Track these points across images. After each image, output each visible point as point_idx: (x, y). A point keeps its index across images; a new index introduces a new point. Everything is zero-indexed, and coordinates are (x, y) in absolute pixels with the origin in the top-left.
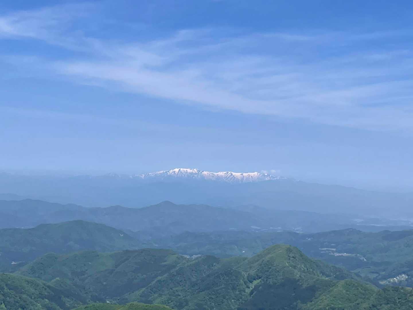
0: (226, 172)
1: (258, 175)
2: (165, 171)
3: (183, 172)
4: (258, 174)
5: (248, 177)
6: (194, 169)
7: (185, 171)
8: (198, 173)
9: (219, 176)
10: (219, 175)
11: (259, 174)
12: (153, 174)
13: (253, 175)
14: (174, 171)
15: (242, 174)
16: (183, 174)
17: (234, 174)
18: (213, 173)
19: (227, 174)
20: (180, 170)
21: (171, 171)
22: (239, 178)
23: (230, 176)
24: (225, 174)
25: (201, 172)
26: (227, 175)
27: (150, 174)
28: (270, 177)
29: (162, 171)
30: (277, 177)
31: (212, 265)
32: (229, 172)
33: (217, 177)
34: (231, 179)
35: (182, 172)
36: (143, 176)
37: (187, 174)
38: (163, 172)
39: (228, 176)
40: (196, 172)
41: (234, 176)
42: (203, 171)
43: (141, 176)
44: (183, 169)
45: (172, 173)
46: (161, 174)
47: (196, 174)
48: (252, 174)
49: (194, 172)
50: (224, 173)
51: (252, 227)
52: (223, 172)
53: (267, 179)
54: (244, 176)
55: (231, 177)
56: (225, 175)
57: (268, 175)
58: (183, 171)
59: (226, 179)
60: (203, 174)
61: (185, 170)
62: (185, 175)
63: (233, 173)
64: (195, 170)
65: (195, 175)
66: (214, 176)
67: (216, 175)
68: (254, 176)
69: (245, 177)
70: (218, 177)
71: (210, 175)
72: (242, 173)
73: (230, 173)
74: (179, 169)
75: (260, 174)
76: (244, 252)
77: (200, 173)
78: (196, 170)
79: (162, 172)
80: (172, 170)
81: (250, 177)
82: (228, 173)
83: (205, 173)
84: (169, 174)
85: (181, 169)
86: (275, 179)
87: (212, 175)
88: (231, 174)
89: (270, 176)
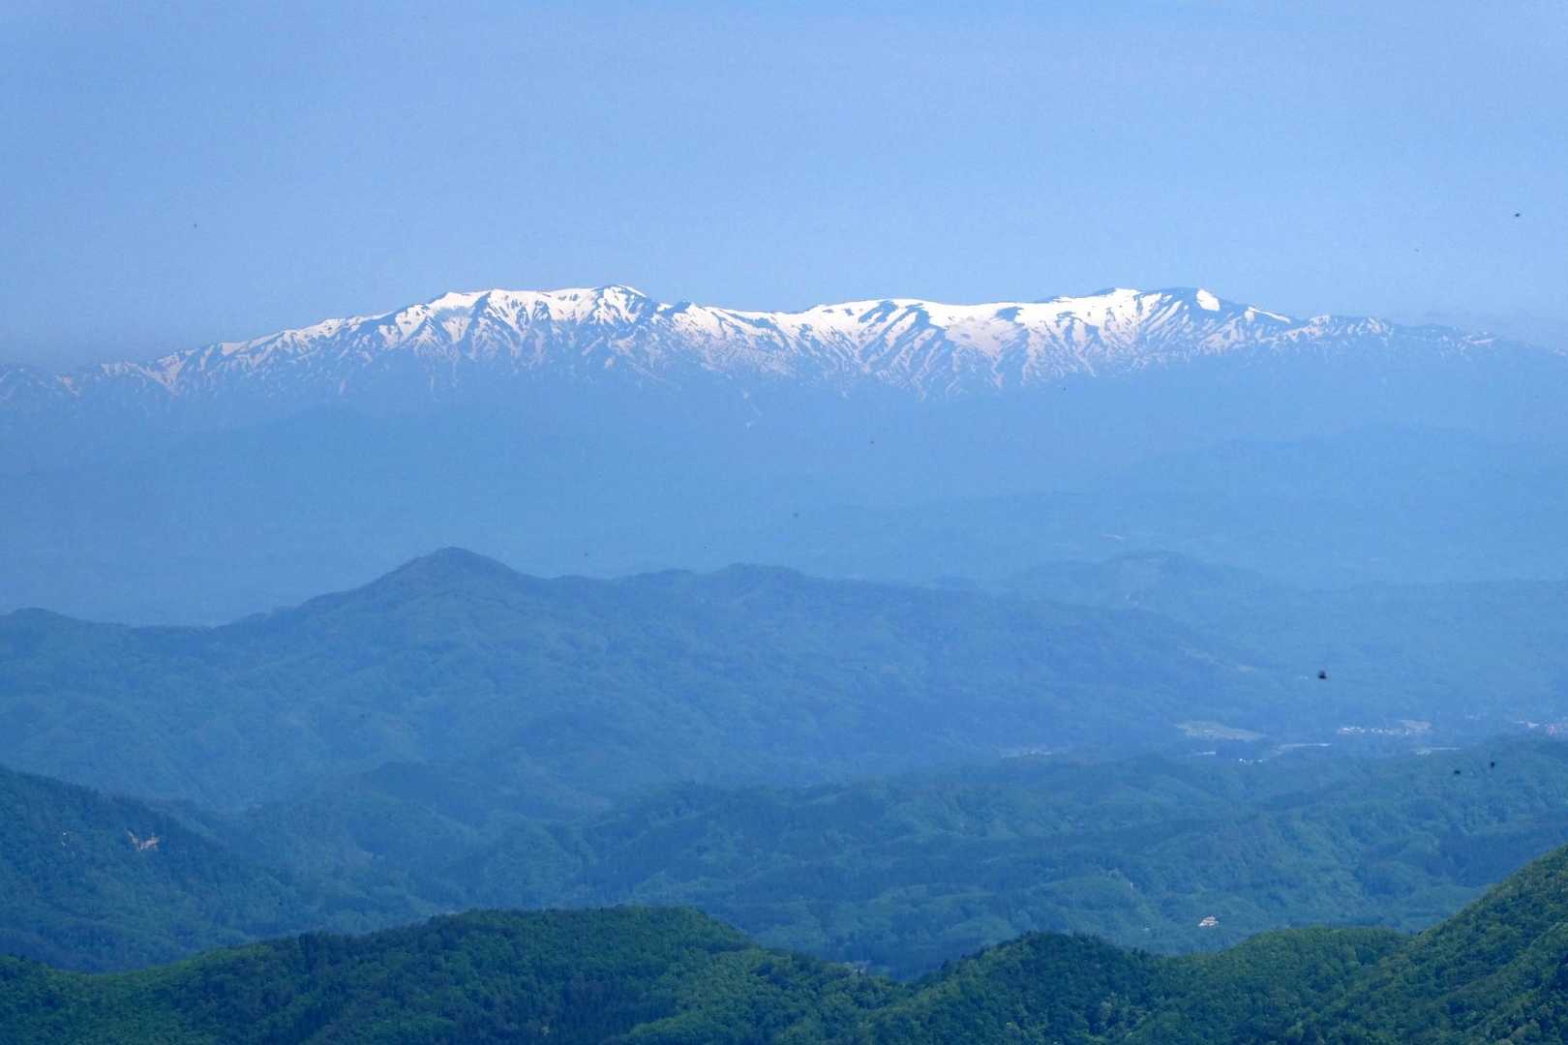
0: (873, 304)
1: (1146, 313)
2: (354, 323)
3: (511, 321)
4: (1140, 307)
5: (1059, 332)
6: (608, 293)
7: (530, 310)
8: (639, 321)
9: (814, 341)
10: (815, 333)
11: (1149, 301)
12: (253, 352)
13: (1098, 319)
14: (431, 314)
15: (1009, 314)
16: (513, 334)
17: (940, 314)
18: (767, 316)
19: (878, 320)
20: (482, 303)
21: (412, 318)
22: (990, 348)
23: (904, 339)
24: (863, 319)
25: (668, 314)
26: (880, 327)
27: (227, 348)
28: (1242, 324)
29: (334, 323)
30: (1306, 323)
31: (1093, 1018)
32: (902, 303)
33: (799, 344)
34: (917, 360)
35: (503, 325)
36: (173, 371)
37: (549, 336)
38: (343, 330)
39: (897, 330)
40: (625, 313)
41: (940, 331)
42: (681, 307)
43: (148, 372)
44: (515, 295)
45: (419, 332)
46: (322, 342)
47: (622, 328)
48: (1090, 310)
49: (602, 314)
50: (858, 315)
51: (1190, 730)
52: (854, 306)
53: (1217, 341)
54: (1024, 334)
55: (918, 344)
56: (865, 325)
57: (1230, 309)
58: (513, 313)
59: (874, 365)
60: (680, 328)
61: (529, 298)
62: (528, 347)
63: (929, 306)
64: (615, 297)
65: (621, 343)
66: (778, 340)
67: (796, 332)
68: (1107, 328)
69: (1032, 339)
70: (808, 344)
71: (739, 330)
72: (1011, 305)
73: (911, 309)
74: (475, 297)
75: (1161, 304)
76: (1209, 922)
77: (655, 318)
78: (620, 301)
79: (327, 327)
80: (418, 308)
81: (1079, 333)
82: (894, 308)
83: (700, 319)
84: (391, 340)
85: (497, 298)
86: (1293, 334)
87: (760, 331)
88: (912, 318)
89: (1249, 315)
